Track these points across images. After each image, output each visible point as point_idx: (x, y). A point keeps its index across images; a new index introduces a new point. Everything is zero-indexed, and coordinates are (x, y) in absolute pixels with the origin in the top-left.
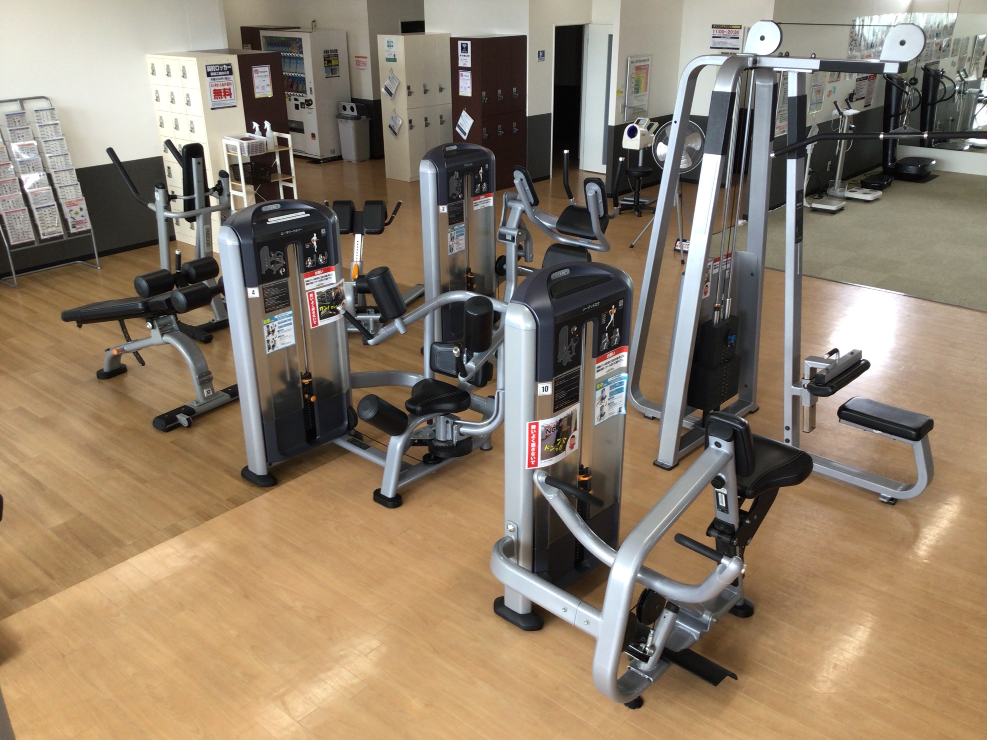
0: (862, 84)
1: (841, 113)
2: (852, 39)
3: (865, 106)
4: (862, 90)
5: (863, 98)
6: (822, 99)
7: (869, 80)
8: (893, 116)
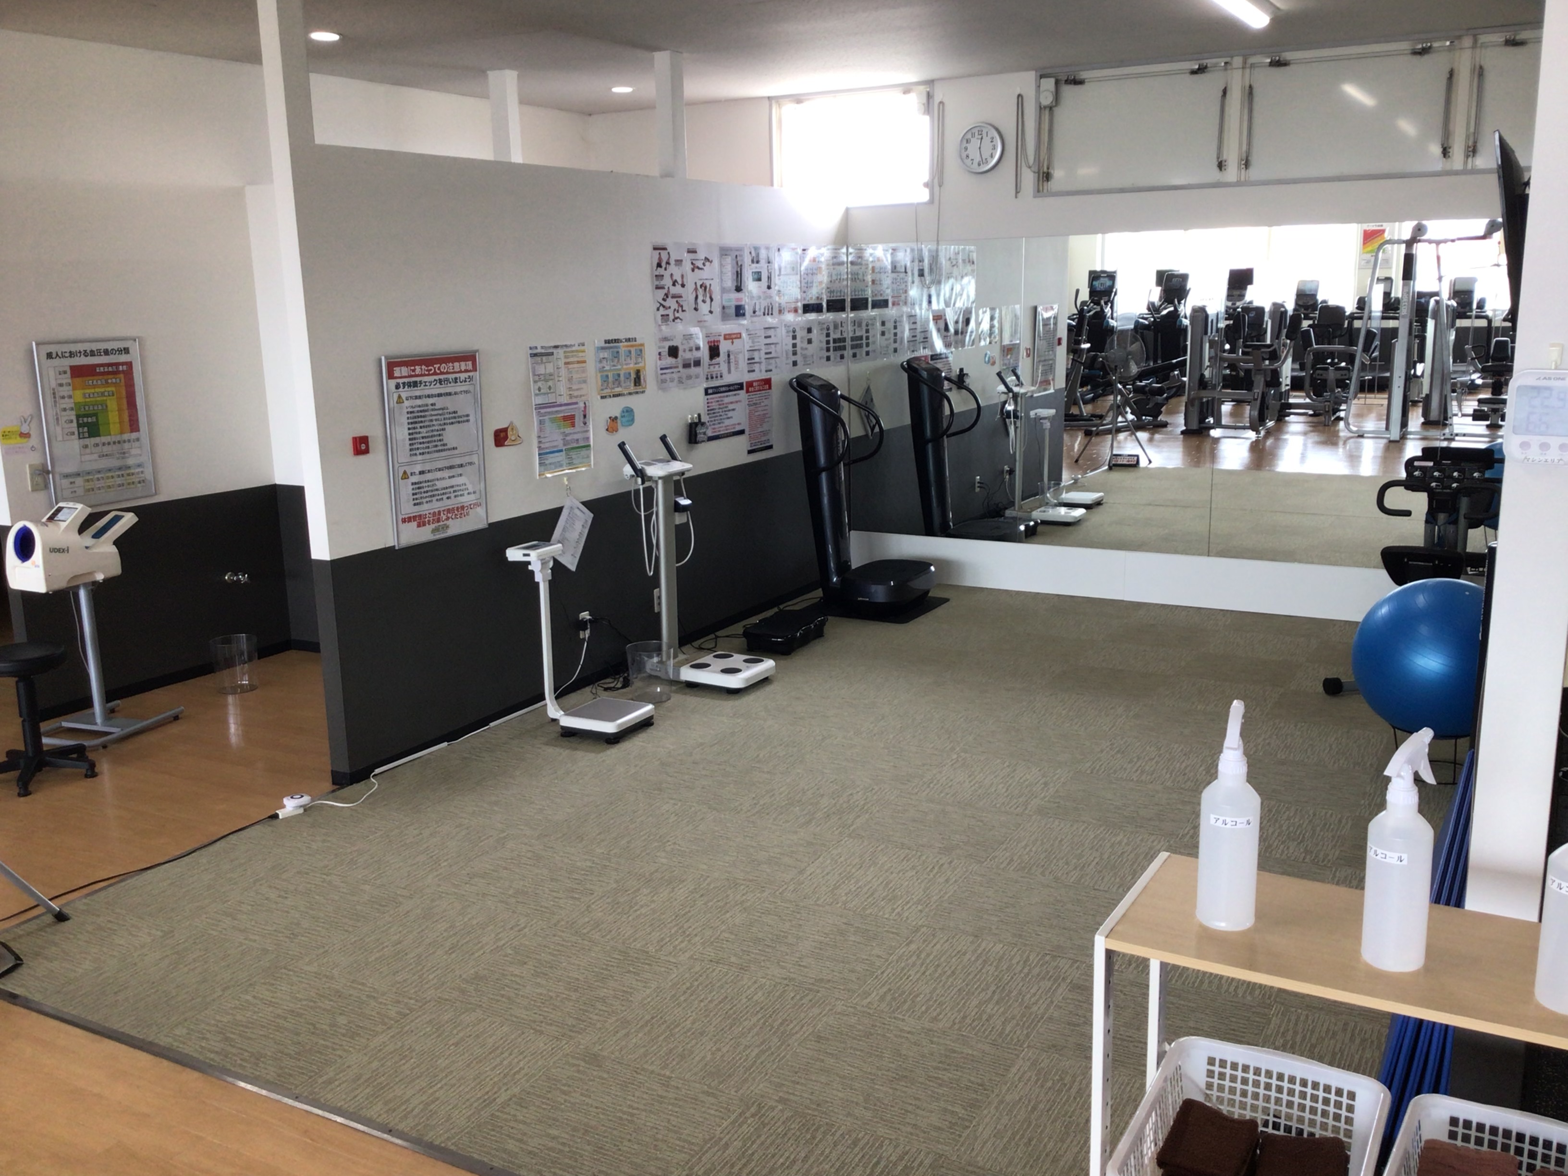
0: (726, 400)
1: (640, 473)
2: (661, 293)
3: (750, 452)
4: (730, 414)
5: (742, 432)
6: (588, 439)
7: (748, 392)
8: (824, 470)
